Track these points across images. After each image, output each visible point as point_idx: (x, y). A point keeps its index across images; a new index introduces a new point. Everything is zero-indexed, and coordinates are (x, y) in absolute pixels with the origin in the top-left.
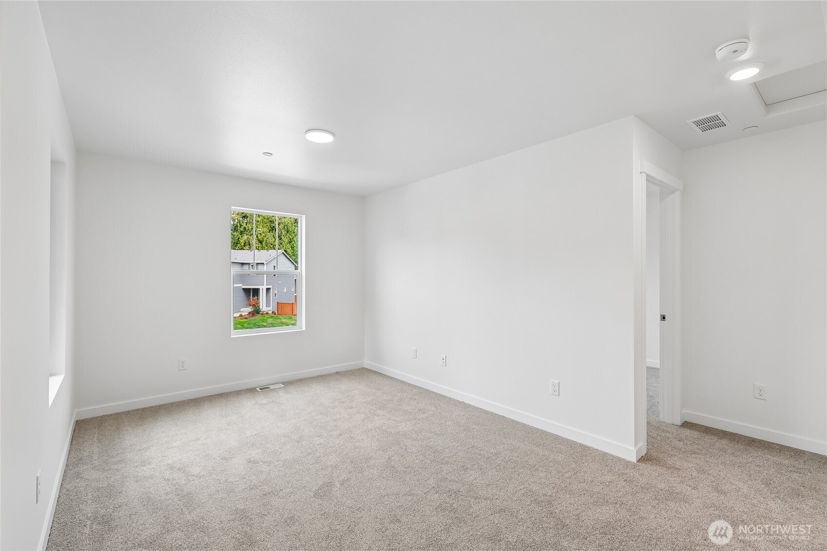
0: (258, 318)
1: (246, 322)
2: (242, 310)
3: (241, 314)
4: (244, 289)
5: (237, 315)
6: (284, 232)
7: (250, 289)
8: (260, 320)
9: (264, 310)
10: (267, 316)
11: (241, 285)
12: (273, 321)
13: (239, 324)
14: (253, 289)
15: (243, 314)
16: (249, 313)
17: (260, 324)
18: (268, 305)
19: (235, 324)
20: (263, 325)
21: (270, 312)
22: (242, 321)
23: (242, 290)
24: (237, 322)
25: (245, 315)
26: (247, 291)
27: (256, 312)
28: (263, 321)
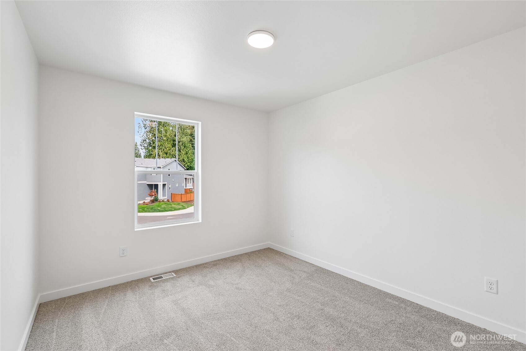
0: (156, 204)
1: (146, 207)
2: (146, 198)
3: (144, 202)
4: (148, 185)
5: (142, 202)
6: (182, 147)
7: (153, 184)
8: (156, 205)
9: (161, 198)
10: (162, 203)
11: (146, 182)
12: (166, 206)
13: (141, 209)
14: (155, 185)
15: (146, 201)
16: (151, 201)
17: (156, 208)
18: (164, 195)
19: (139, 208)
20: (158, 209)
21: (166, 200)
22: (144, 206)
23: (147, 185)
24: (140, 207)
25: (146, 202)
26: (150, 186)
27: (156, 200)
28: (158, 206)
